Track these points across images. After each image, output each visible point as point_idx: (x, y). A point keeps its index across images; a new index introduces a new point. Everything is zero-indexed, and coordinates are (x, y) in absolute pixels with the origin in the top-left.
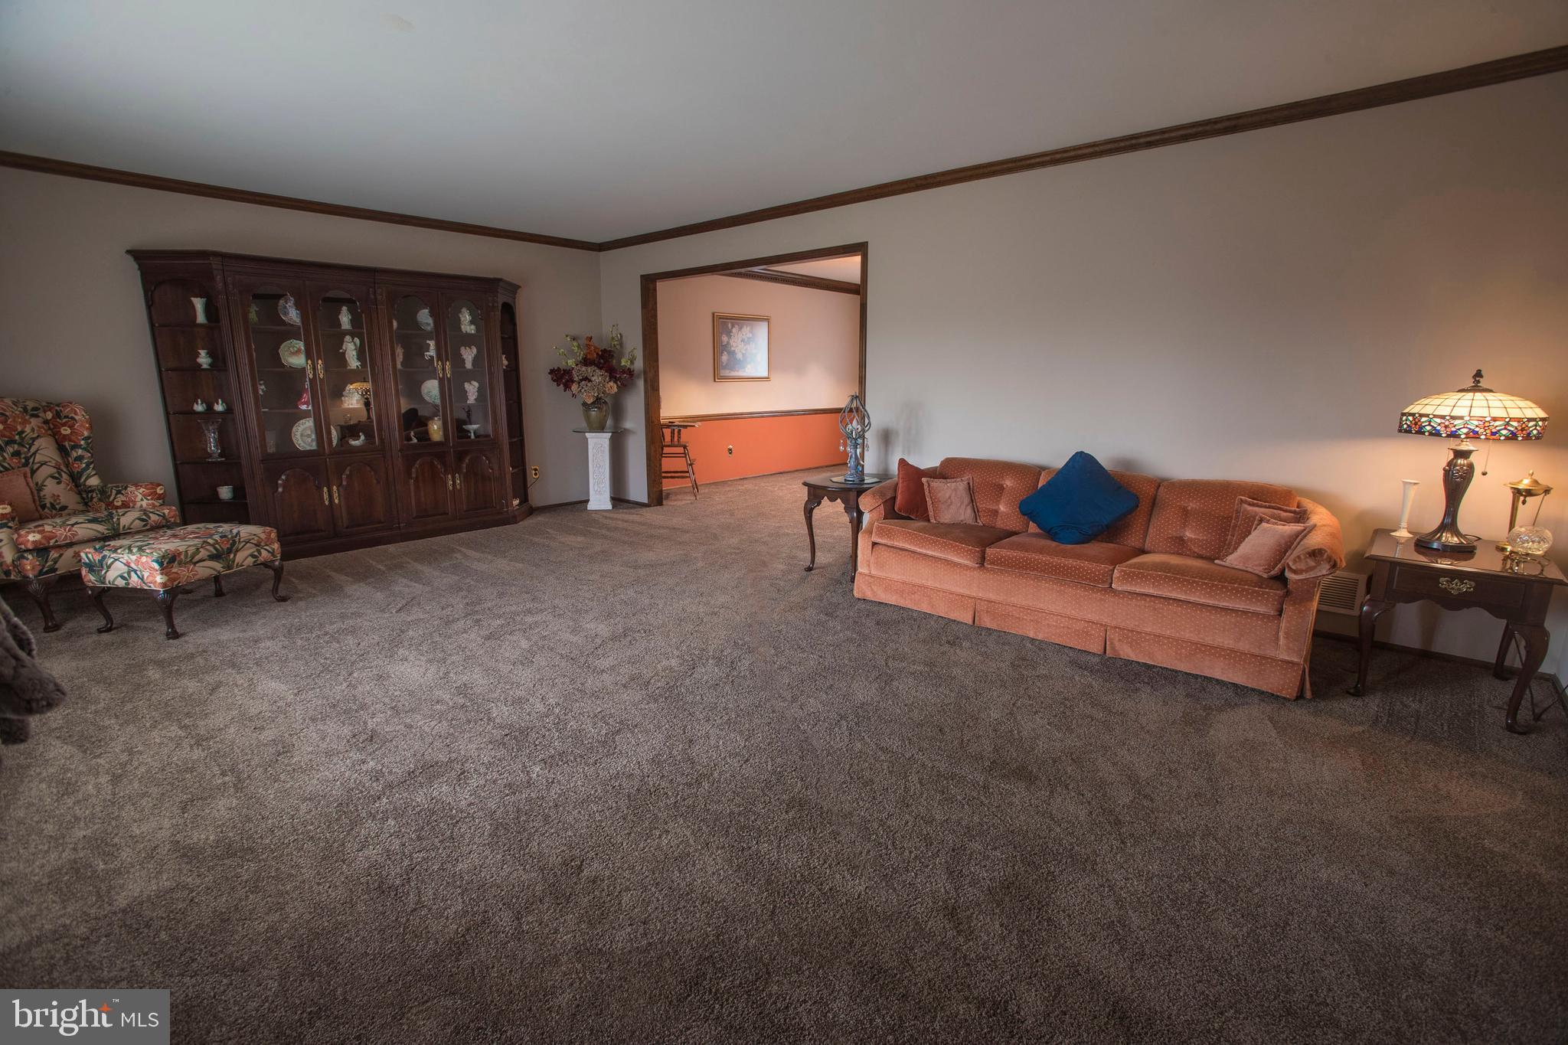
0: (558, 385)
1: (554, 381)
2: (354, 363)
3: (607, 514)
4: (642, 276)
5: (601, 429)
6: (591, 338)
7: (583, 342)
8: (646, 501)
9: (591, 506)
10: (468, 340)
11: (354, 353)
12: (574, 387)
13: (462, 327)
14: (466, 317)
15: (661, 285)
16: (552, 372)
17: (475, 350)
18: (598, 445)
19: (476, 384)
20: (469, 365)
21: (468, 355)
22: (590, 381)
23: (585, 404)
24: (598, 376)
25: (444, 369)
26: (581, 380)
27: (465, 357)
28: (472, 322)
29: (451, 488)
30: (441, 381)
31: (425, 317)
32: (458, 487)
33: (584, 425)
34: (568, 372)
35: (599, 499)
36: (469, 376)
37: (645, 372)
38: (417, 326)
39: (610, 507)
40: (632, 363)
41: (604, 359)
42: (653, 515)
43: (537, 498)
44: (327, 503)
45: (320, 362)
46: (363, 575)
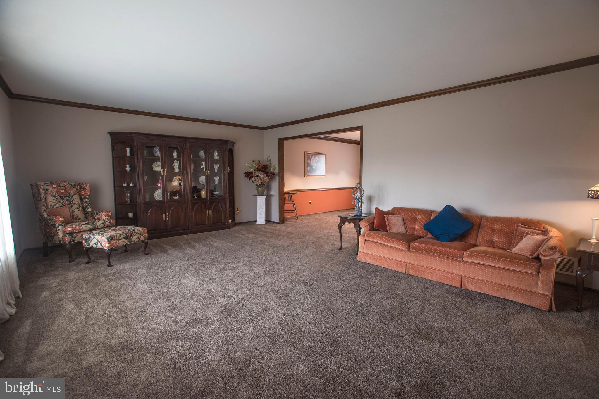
0: (247, 178)
1: (246, 177)
2: (177, 170)
3: (264, 226)
4: (279, 139)
5: (262, 194)
6: (260, 161)
7: (257, 162)
8: (278, 221)
9: (258, 223)
10: (216, 162)
11: (177, 166)
12: (253, 179)
13: (215, 157)
14: (216, 153)
15: (286, 142)
16: (245, 173)
17: (218, 165)
18: (261, 200)
19: (218, 178)
20: (216, 171)
21: (216, 167)
22: (259, 177)
23: (257, 185)
24: (262, 175)
25: (207, 172)
26: (256, 176)
27: (215, 168)
28: (218, 155)
29: (207, 215)
30: (206, 176)
31: (202, 154)
32: (210, 215)
33: (256, 193)
34: (251, 173)
35: (261, 220)
36: (216, 175)
37: (279, 174)
38: (199, 157)
39: (265, 223)
40: (274, 170)
41: (264, 169)
42: (280, 227)
43: (238, 219)
44: (164, 219)
45: (166, 169)
46: (175, 246)
